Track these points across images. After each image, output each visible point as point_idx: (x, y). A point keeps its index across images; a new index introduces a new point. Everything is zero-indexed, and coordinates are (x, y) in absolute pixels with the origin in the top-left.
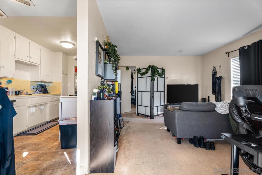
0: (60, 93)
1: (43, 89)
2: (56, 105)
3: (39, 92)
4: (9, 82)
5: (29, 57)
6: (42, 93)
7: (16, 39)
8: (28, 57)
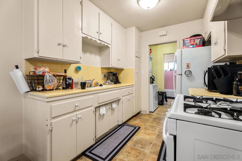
0: (133, 84)
1: (114, 77)
2: (129, 100)
3: (110, 82)
4: (78, 69)
5: (99, 33)
6: (113, 83)
7: (83, 5)
8: (97, 33)
